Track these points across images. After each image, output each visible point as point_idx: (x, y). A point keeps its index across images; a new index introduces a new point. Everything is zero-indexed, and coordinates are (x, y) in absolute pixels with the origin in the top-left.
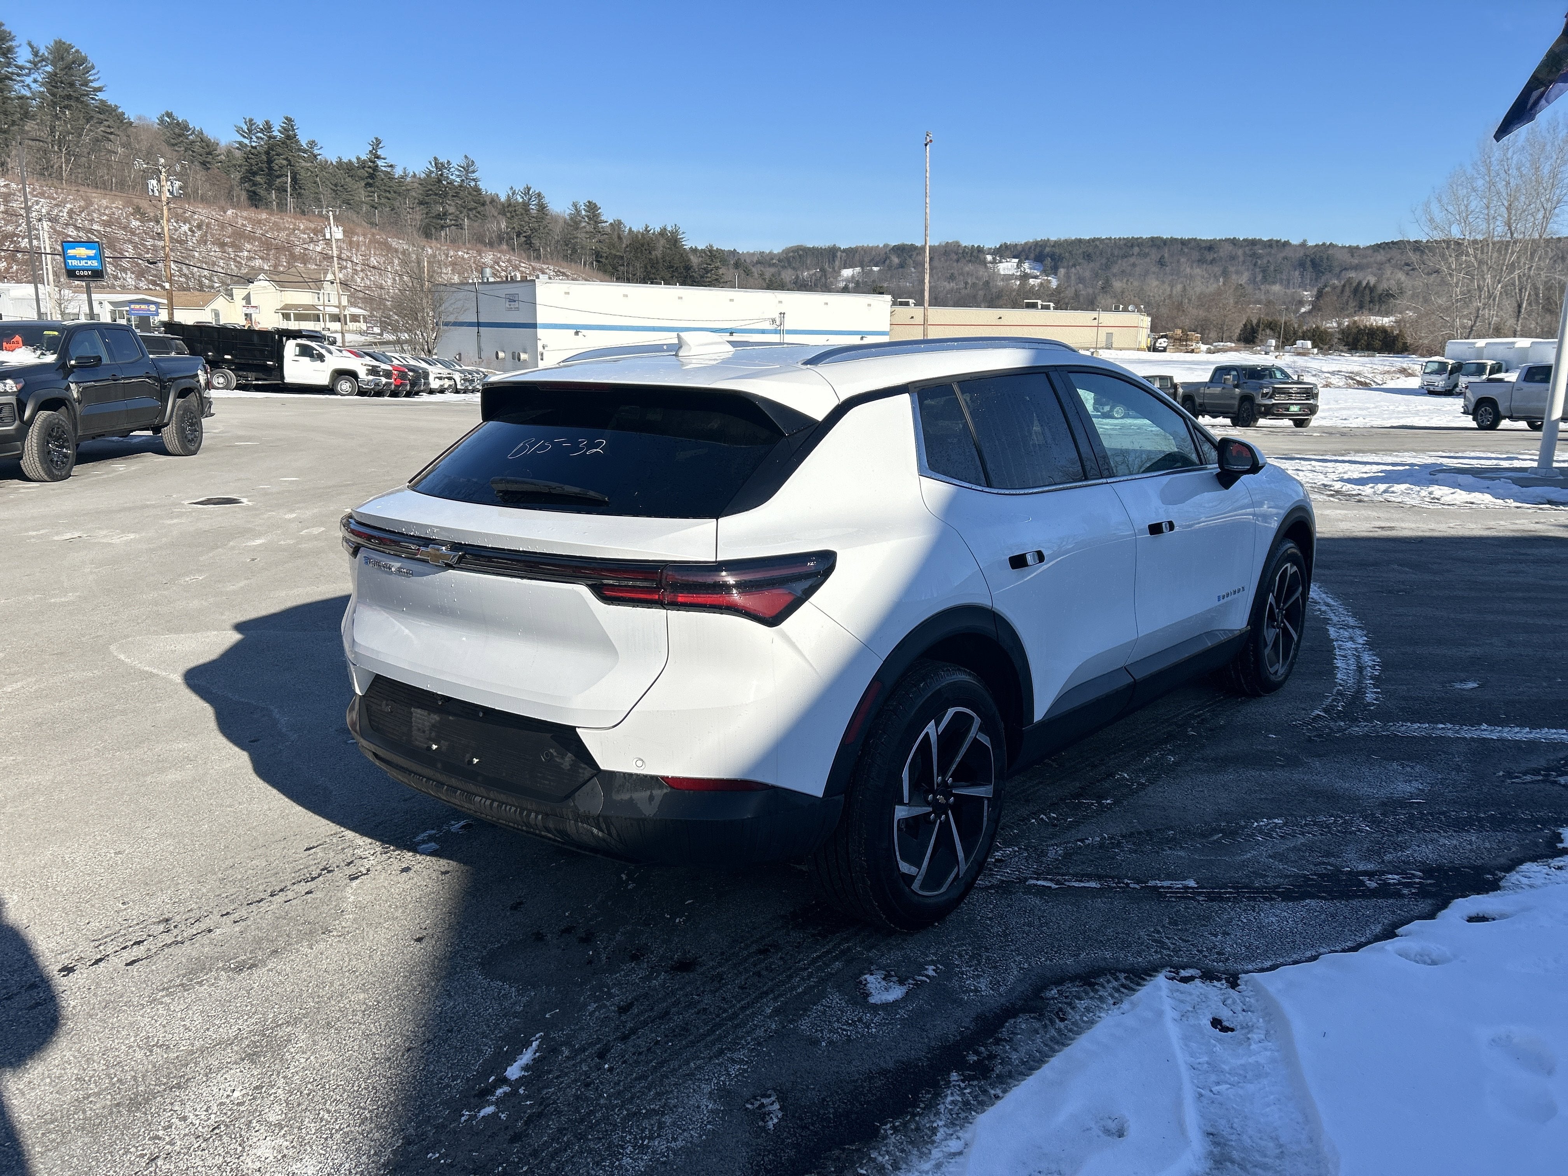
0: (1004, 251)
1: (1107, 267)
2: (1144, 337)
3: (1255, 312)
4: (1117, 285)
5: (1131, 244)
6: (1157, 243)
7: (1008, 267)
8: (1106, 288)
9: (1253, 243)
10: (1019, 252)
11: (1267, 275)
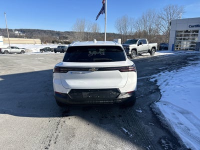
0: (16, 30)
1: (32, 33)
2: (40, 42)
3: (53, 39)
4: (34, 35)
5: (34, 30)
6: (38, 30)
7: (17, 32)
8: (32, 36)
9: (50, 31)
10: (18, 30)
11: (53, 35)
